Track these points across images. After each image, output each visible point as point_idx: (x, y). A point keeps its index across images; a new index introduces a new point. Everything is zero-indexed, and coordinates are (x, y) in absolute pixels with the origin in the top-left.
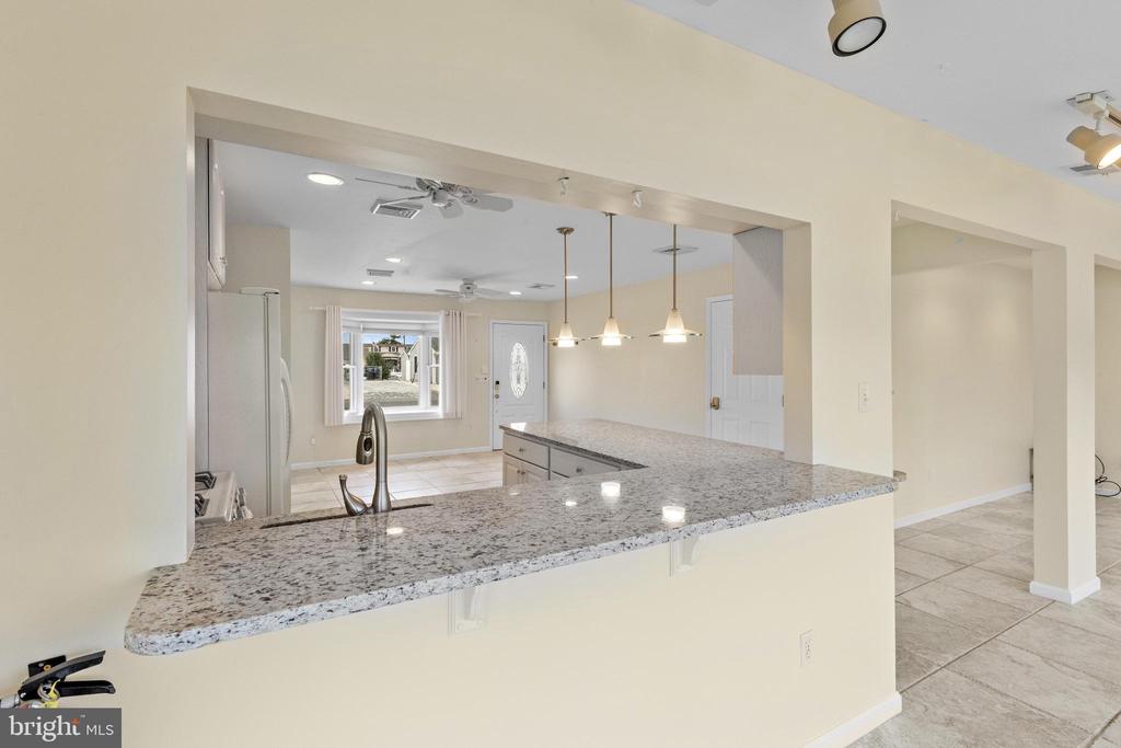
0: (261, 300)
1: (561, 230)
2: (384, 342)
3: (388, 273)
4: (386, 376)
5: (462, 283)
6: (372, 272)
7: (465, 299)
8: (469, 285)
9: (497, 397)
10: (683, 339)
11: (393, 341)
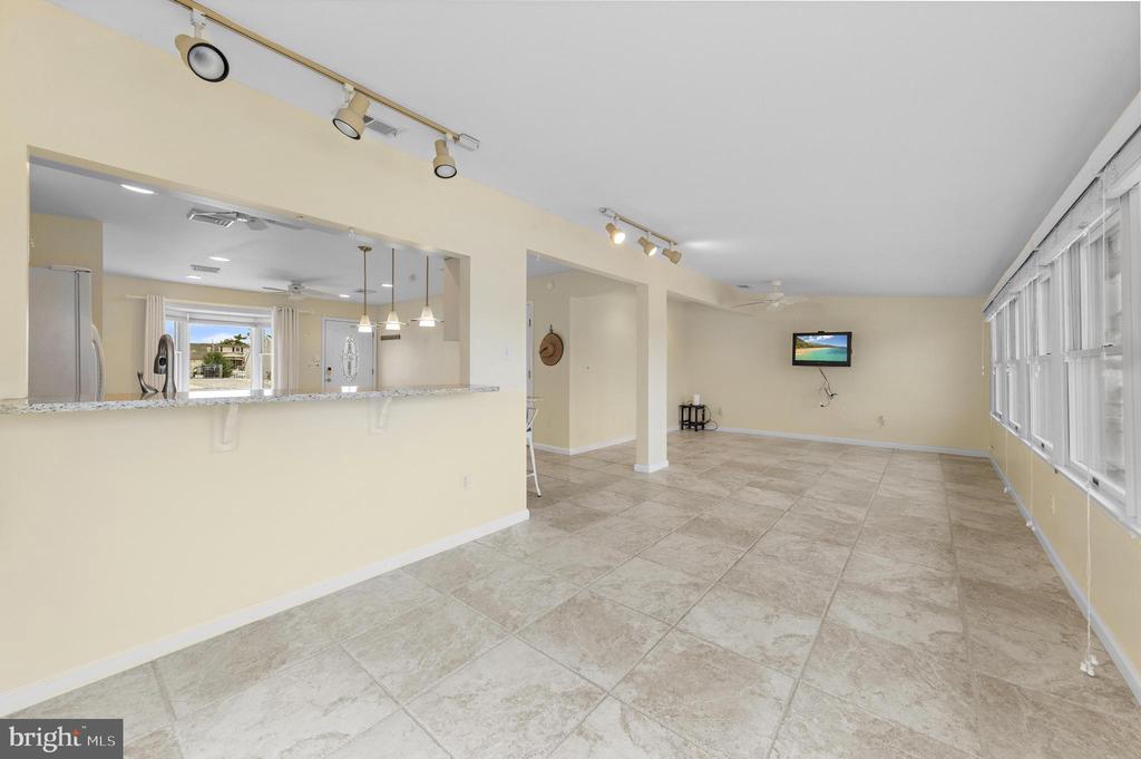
0: (72, 277)
1: (361, 248)
2: (227, 343)
3: (215, 270)
4: (226, 375)
5: (290, 283)
6: (196, 268)
7: (293, 297)
8: (296, 285)
9: (329, 380)
10: (432, 324)
11: (237, 342)
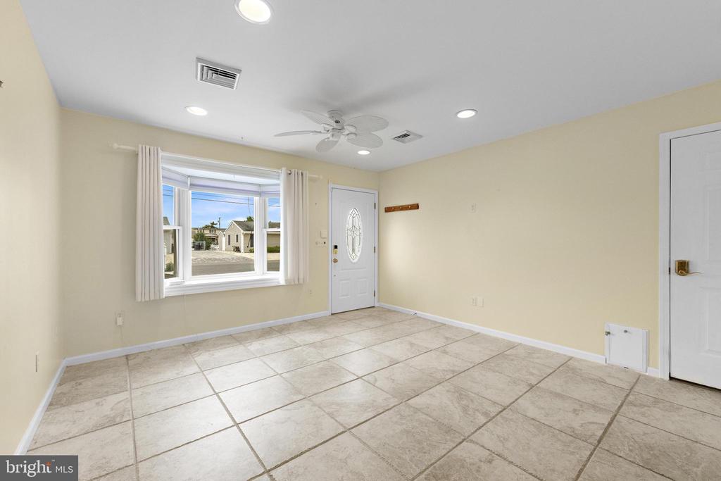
2: (206, 227)
4: (208, 248)
8: (337, 120)
9: (336, 261)
11: (212, 227)
